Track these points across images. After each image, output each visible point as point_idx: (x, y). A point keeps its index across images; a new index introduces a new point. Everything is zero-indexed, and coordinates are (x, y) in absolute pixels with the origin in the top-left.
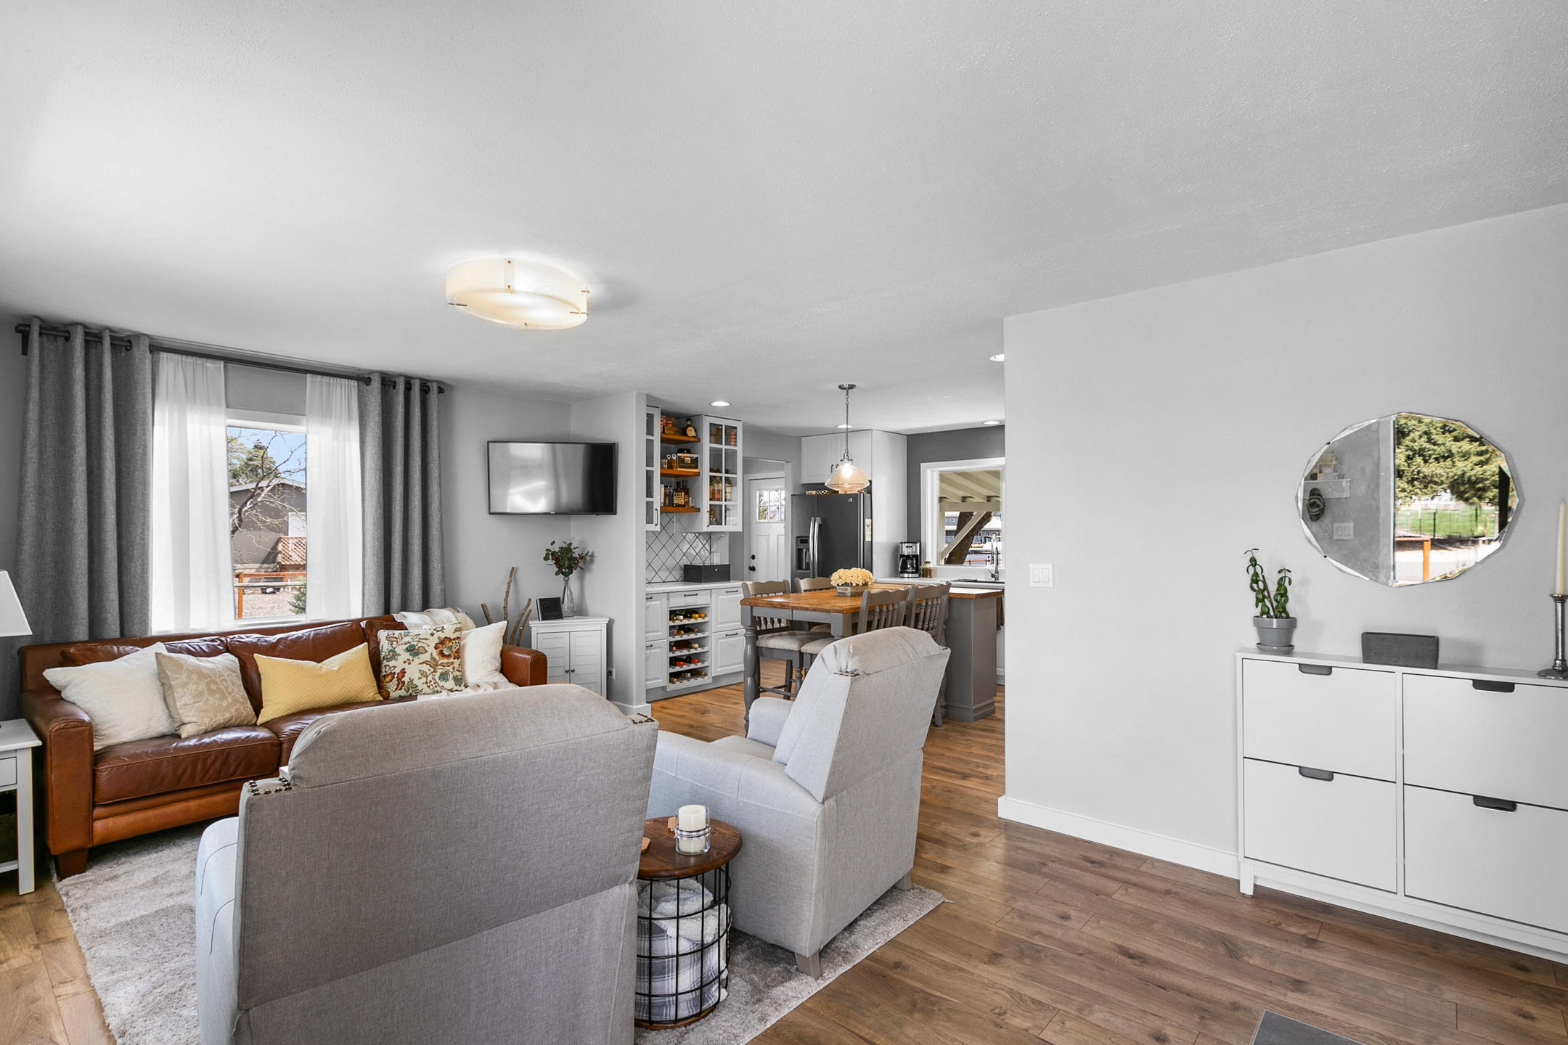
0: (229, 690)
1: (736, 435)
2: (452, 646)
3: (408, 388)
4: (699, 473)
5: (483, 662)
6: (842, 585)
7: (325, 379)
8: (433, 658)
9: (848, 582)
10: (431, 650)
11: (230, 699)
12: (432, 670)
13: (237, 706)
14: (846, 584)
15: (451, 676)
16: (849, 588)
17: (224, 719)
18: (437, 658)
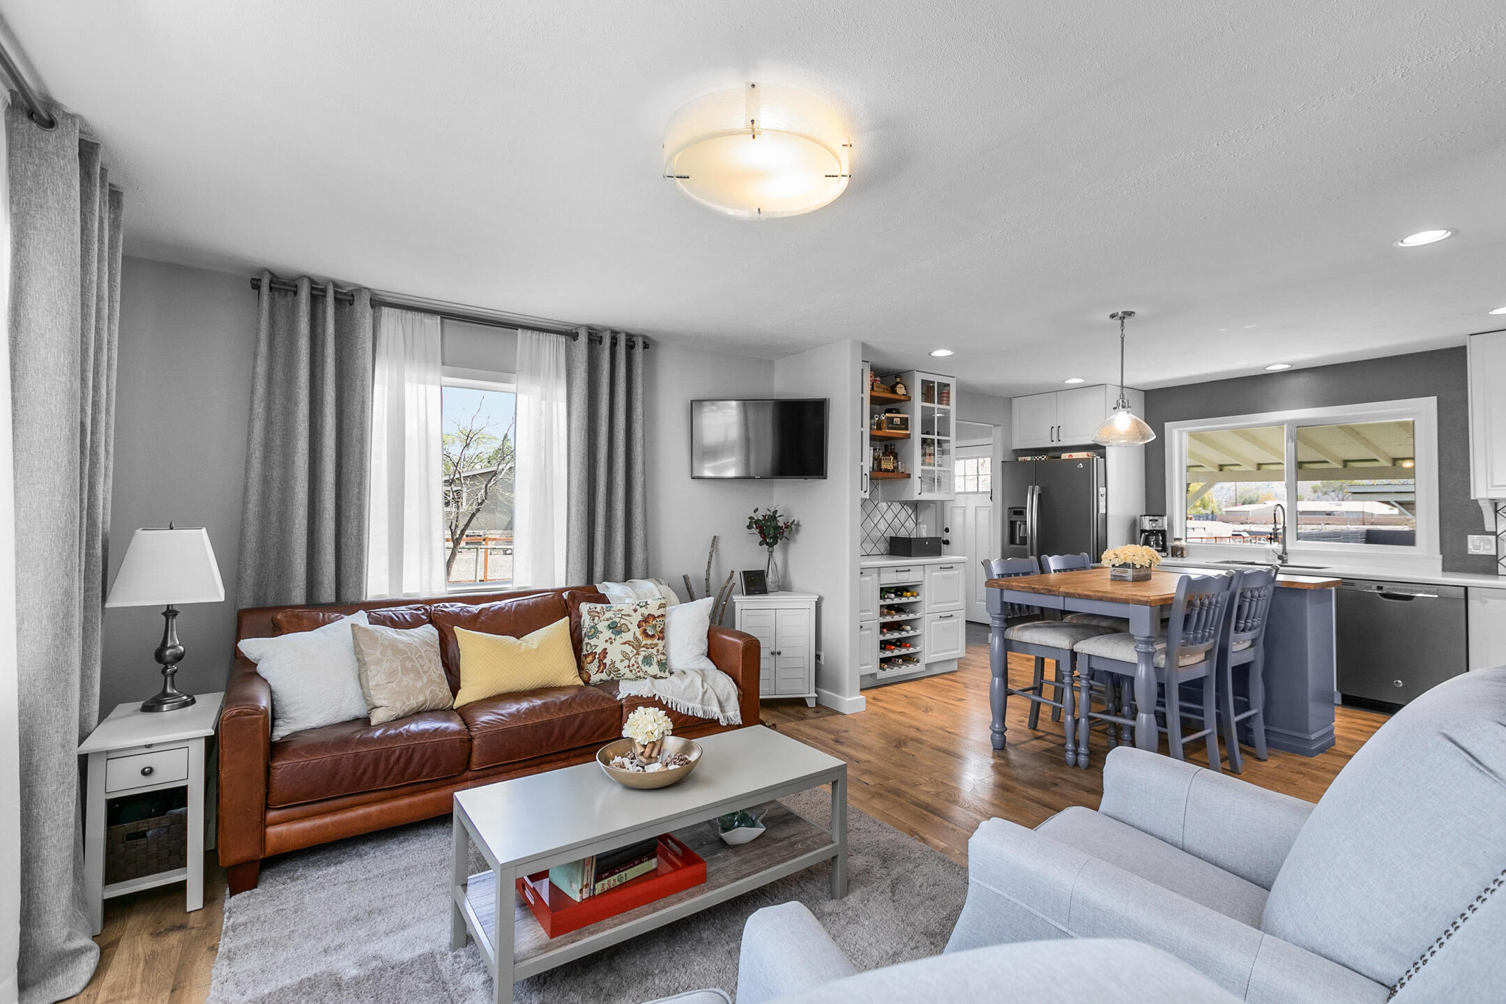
0: (426, 668)
1: (949, 393)
2: (656, 625)
3: (614, 344)
4: (910, 434)
5: (688, 645)
6: (1120, 566)
7: (536, 334)
8: (636, 639)
9: (1129, 561)
10: (634, 628)
11: (425, 679)
12: (635, 651)
13: (432, 688)
14: (1125, 565)
15: (656, 660)
16: (1130, 571)
17: (417, 703)
18: (640, 637)
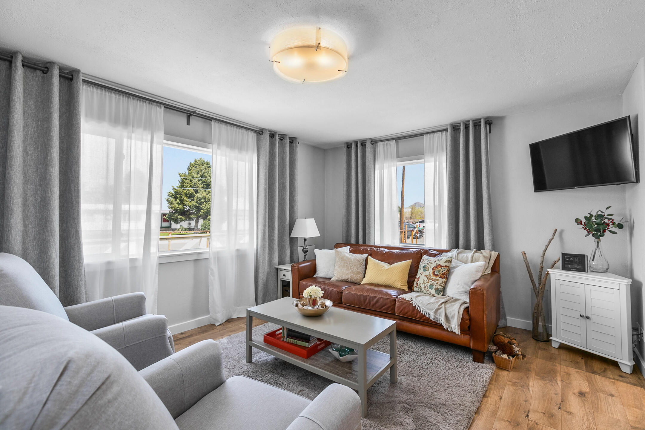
0: (352, 267)
2: (440, 270)
3: (467, 127)
7: (432, 134)
8: (430, 275)
10: (430, 269)
11: (350, 271)
12: (428, 280)
13: (352, 274)
15: (435, 287)
17: (345, 278)
18: (431, 274)
